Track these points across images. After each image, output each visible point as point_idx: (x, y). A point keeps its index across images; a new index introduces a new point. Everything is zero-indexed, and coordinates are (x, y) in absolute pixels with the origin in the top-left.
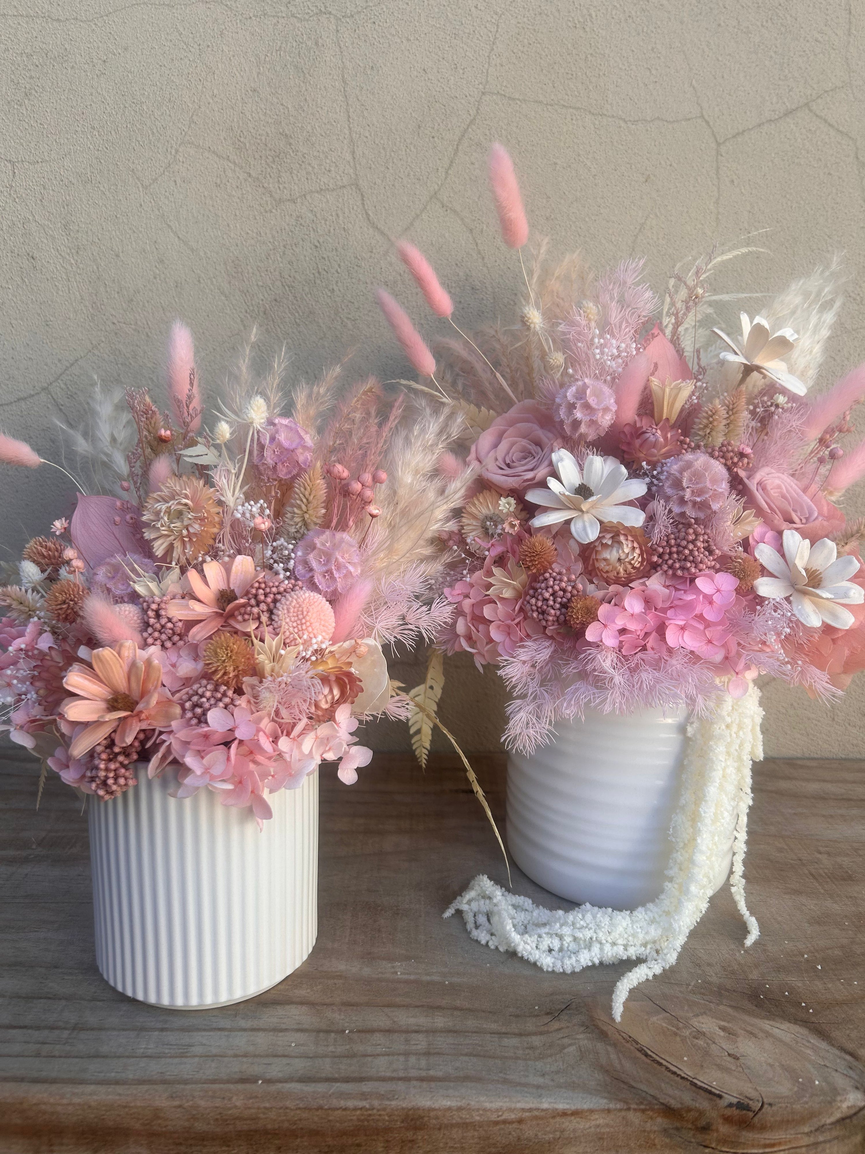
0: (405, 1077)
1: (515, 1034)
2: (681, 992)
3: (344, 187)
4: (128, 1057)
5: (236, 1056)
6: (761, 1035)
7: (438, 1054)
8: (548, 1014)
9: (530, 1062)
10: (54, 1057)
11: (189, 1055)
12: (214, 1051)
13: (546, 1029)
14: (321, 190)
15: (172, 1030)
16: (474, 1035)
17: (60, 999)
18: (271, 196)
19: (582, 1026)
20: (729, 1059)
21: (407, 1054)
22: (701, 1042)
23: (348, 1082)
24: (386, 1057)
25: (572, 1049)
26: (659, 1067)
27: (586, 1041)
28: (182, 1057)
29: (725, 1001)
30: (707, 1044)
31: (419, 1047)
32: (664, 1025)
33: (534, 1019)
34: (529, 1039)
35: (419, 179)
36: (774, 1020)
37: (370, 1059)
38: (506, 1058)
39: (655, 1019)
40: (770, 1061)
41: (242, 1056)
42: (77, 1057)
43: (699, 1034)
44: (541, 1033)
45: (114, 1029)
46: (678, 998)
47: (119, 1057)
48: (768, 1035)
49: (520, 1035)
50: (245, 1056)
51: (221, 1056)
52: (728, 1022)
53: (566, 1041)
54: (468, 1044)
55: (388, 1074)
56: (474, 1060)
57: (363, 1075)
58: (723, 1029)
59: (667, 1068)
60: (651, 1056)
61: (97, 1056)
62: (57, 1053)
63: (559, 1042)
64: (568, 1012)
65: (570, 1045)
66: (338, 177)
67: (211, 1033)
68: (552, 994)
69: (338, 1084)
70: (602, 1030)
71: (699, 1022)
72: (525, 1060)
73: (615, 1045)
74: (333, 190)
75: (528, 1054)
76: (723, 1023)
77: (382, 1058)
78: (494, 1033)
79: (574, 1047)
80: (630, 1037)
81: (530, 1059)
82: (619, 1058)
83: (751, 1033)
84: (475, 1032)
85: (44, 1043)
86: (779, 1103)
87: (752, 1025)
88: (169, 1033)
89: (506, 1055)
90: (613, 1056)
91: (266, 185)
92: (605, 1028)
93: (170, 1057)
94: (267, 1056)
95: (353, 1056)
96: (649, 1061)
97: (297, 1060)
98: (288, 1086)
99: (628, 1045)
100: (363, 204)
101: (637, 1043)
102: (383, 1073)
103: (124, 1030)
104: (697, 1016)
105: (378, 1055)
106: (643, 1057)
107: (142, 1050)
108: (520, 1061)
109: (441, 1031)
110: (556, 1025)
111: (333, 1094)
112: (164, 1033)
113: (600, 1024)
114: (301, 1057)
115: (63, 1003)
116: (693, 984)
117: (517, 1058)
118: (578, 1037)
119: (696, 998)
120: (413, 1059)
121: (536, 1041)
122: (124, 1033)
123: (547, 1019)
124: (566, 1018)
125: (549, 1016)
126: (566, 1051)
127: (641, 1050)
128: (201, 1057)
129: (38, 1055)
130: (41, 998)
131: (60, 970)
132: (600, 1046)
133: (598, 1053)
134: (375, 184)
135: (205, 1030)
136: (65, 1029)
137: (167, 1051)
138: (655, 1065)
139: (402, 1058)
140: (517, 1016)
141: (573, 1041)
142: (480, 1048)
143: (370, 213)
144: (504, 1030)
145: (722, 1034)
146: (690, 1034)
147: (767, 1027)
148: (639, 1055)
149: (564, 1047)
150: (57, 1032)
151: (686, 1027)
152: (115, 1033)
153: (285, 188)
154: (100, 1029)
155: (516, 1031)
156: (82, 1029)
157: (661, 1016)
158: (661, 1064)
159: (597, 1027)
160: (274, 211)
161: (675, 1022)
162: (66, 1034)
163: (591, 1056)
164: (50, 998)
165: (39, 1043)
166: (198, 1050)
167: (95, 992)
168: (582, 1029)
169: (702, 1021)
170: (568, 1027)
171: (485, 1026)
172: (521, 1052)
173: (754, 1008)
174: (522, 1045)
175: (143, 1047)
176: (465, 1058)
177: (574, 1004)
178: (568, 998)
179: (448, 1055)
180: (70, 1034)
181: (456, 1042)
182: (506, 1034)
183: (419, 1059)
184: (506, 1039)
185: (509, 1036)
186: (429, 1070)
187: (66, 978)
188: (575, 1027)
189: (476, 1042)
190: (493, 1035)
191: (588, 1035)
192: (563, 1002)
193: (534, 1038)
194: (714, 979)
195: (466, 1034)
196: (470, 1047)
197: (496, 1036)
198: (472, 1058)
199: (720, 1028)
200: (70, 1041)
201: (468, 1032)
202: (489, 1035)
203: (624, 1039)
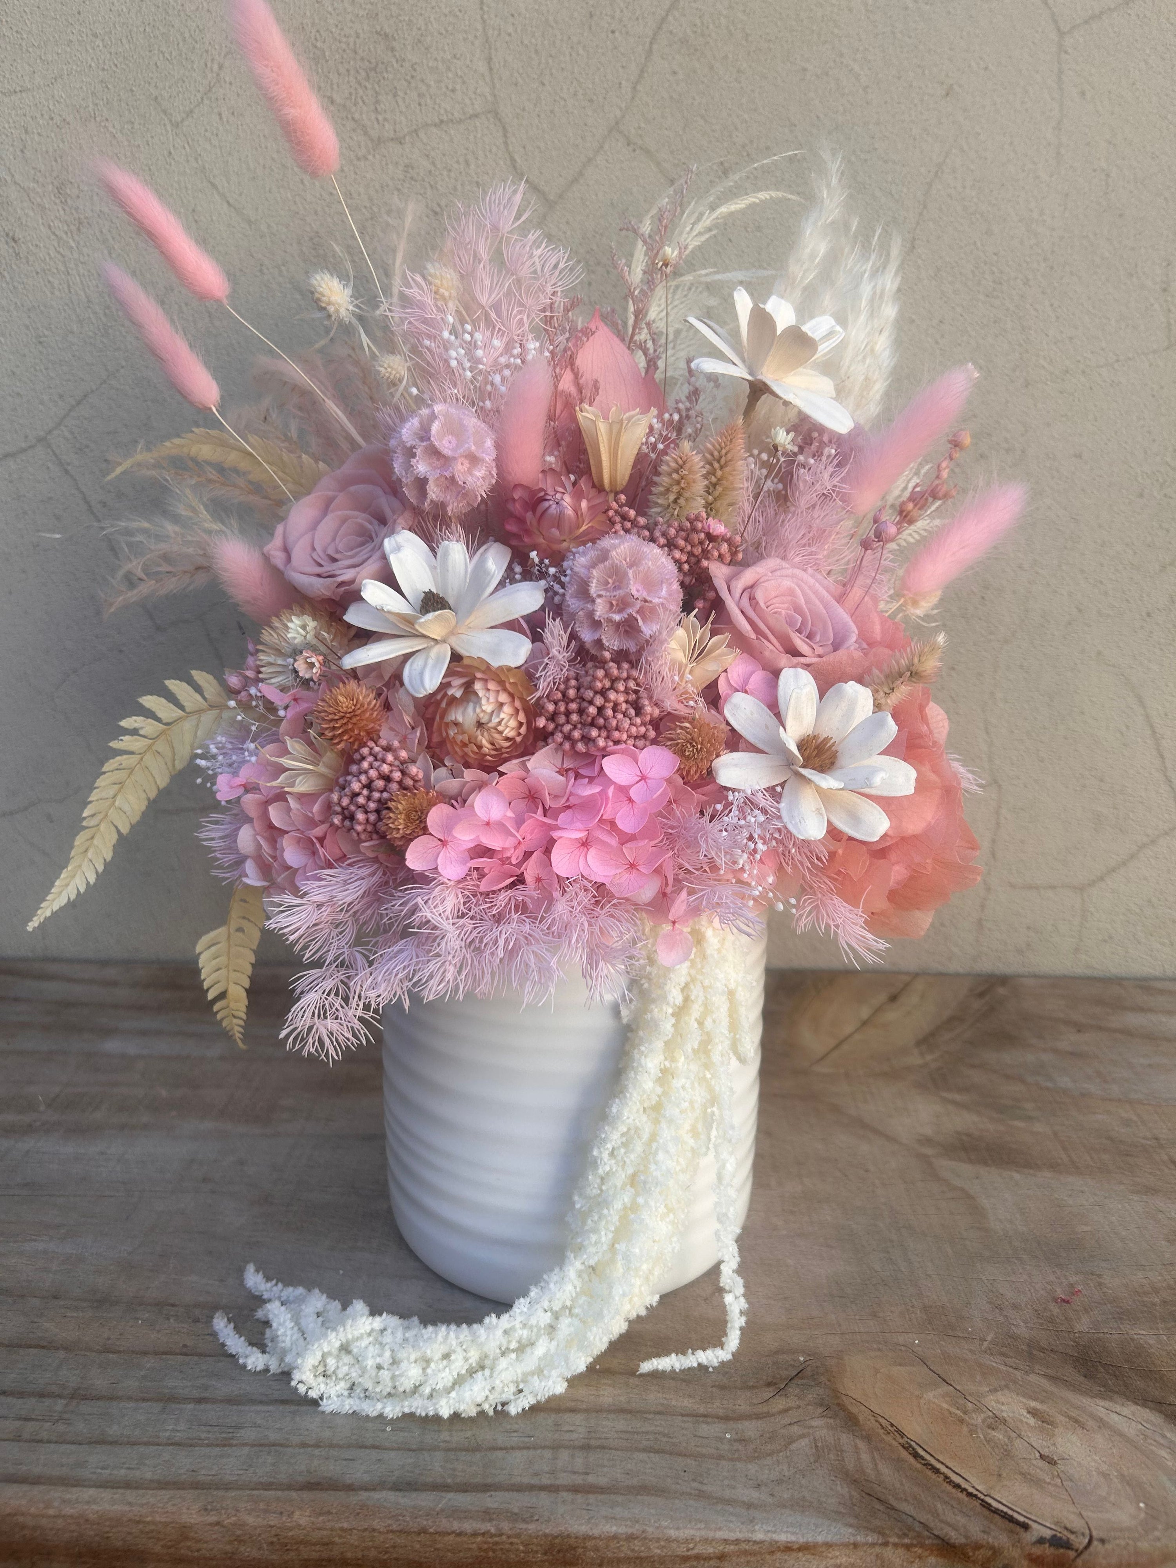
0: (551, 1486)
1: (718, 1417)
2: (971, 1351)
3: (476, 116)
4: (147, 1444)
5: (304, 1445)
6: (1091, 1423)
7: (603, 1447)
8: (769, 1384)
9: (739, 1465)
10: (40, 1441)
11: (235, 1442)
12: (273, 1436)
13: (765, 1410)
14: (442, 121)
15: (214, 1401)
16: (658, 1417)
17: (58, 1349)
18: (366, 133)
19: (821, 1405)
20: (1041, 1463)
21: (556, 1447)
22: (998, 1435)
23: (466, 1491)
24: (525, 1452)
25: (803, 1443)
26: (934, 1476)
27: (825, 1431)
28: (225, 1446)
29: (1037, 1367)
30: (1009, 1438)
31: (575, 1436)
32: (945, 1406)
33: (748, 1393)
34: (739, 1426)
35: (591, 101)
36: (1111, 1399)
37: (500, 1454)
38: (703, 1456)
39: (930, 1395)
40: (1104, 1468)
41: (312, 1446)
42: (73, 1443)
43: (997, 1421)
44: (758, 1417)
45: (130, 1398)
46: (966, 1361)
47: (134, 1444)
48: (1102, 1424)
49: (726, 1418)
50: (317, 1446)
51: (281, 1445)
52: (1042, 1402)
53: (795, 1429)
54: (647, 1433)
55: (526, 1480)
56: (656, 1458)
57: (489, 1481)
58: (1033, 1413)
59: (946, 1477)
60: (922, 1458)
61: (101, 1441)
62: (44, 1435)
63: (783, 1431)
64: (800, 1382)
65: (802, 1436)
66: (467, 101)
67: (271, 1408)
68: (777, 1353)
69: (451, 1495)
70: (850, 1413)
71: (998, 1402)
72: (732, 1460)
73: (868, 1438)
74: (460, 121)
75: (737, 1450)
76: (1033, 1404)
77: (518, 1454)
78: (687, 1415)
79: (807, 1440)
80: (893, 1426)
81: (739, 1459)
82: (873, 1458)
83: (1077, 1421)
84: (659, 1413)
85: (27, 1419)
86: (1115, 1538)
87: (1077, 1408)
88: (209, 1406)
89: (704, 1451)
90: (865, 1457)
91: (357, 116)
92: (854, 1410)
93: (208, 1445)
94: (349, 1446)
95: (477, 1449)
96: (919, 1466)
97: (393, 1454)
98: (376, 1495)
99: (888, 1439)
100: (506, 143)
101: (902, 1435)
102: (518, 1479)
103: (144, 1400)
104: (994, 1390)
105: (512, 1448)
106: (911, 1459)
107: (167, 1434)
108: (724, 1463)
109: (610, 1411)
110: (780, 1403)
111: (442, 1510)
112: (202, 1406)
113: (847, 1402)
114: (399, 1449)
115: (61, 1354)
116: (989, 1338)
117: (720, 1457)
118: (815, 1423)
119: (994, 1362)
120: (564, 1455)
121: (751, 1428)
122: (144, 1405)
123: (767, 1393)
124: (797, 1391)
125: (771, 1389)
126: (794, 1446)
127: (907, 1447)
128: (253, 1446)
129: (17, 1439)
130: (30, 1347)
131: (62, 1303)
132: (845, 1439)
133: (842, 1451)
134: (524, 110)
135: (261, 1402)
136: (60, 1396)
137: (203, 1436)
138: (929, 1473)
139: (548, 1454)
140: (722, 1388)
141: (806, 1431)
142: (665, 1439)
143: (517, 157)
144: (702, 1410)
145: (1032, 1421)
146: (983, 1421)
147: (1101, 1412)
148: (904, 1454)
149: (791, 1440)
150: (48, 1402)
151: (977, 1410)
152: (132, 1404)
153: (385, 119)
154: (111, 1398)
155: (721, 1412)
156: (85, 1398)
157: (940, 1391)
158: (937, 1471)
159: (842, 1406)
160: (370, 157)
161: (961, 1401)
162: (60, 1404)
163: (832, 1456)
164: (43, 1347)
165: (19, 1419)
166: (248, 1434)
167: (109, 1339)
168: (820, 1410)
169: (1003, 1399)
170: (799, 1407)
171: (674, 1403)
172: (726, 1447)
173: (1082, 1379)
174: (728, 1436)
175: (170, 1428)
176: (643, 1456)
177: (809, 1369)
178: (802, 1359)
179: (616, 1449)
180: (66, 1405)
181: (630, 1429)
182: (705, 1416)
183: (573, 1456)
184: (704, 1426)
185: (709, 1420)
186: (587, 1474)
187: (69, 1314)
188: (810, 1407)
189: (660, 1429)
190: (685, 1419)
191: (829, 1420)
192: (793, 1366)
193: (746, 1423)
194: (1022, 1331)
195: (647, 1415)
196: (651, 1437)
197: (690, 1419)
198: (652, 1455)
199: (1029, 1412)
200: (66, 1416)
201: (649, 1412)
202: (680, 1418)
203: (883, 1429)
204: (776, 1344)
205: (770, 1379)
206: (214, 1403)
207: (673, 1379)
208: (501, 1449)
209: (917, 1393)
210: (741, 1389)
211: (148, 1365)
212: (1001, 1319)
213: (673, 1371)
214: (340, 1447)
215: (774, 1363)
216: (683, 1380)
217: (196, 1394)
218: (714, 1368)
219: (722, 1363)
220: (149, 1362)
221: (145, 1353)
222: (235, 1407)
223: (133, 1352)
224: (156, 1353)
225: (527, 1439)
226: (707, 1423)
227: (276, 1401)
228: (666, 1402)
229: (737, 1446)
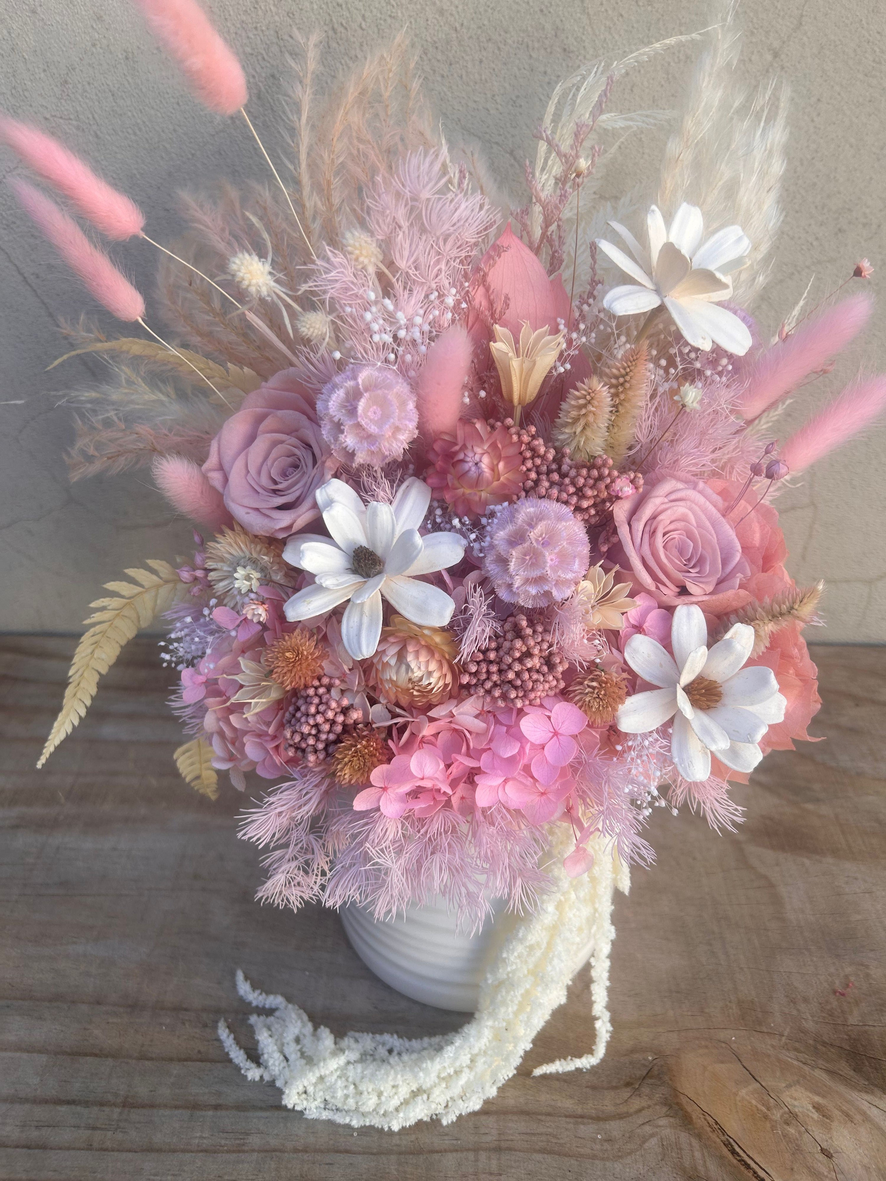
1: (592, 1118)
2: (773, 1046)
4: (184, 1151)
5: (296, 1151)
6: (858, 1118)
7: (509, 1149)
8: (628, 1084)
9: (608, 1164)
10: (106, 1150)
11: (246, 1148)
12: (274, 1142)
13: (625, 1109)
15: (227, 1108)
16: (548, 1118)
17: (107, 1056)
19: (665, 1104)
20: (821, 1157)
21: (476, 1150)
22: (792, 1130)
24: (454, 1154)
25: (654, 1141)
26: (746, 1172)
27: (668, 1130)
28: (239, 1151)
29: (820, 1062)
30: (800, 1132)
31: (489, 1138)
32: (754, 1102)
33: (613, 1094)
34: (607, 1126)
36: (872, 1093)
37: (436, 1156)
38: (582, 1156)
39: (743, 1092)
40: (866, 1161)
41: (302, 1151)
42: (130, 1151)
43: (792, 1117)
44: (621, 1117)
45: (166, 1106)
46: (769, 1056)
47: (174, 1151)
48: (866, 1118)
49: (598, 1119)
50: (305, 1151)
51: (281, 1151)
52: (823, 1097)
53: (648, 1129)
54: (541, 1134)
56: (549, 1158)
58: (817, 1107)
59: (755, 1172)
60: (739, 1155)
61: (150, 1149)
62: (108, 1144)
63: (639, 1130)
64: (650, 1081)
65: (652, 1136)
68: (633, 1051)
70: (686, 1112)
71: (792, 1097)
72: (603, 1159)
73: (699, 1136)
75: (606, 1150)
76: (817, 1099)
77: (450, 1156)
78: (569, 1116)
79: (655, 1139)
80: (717, 1123)
81: (608, 1159)
82: (703, 1154)
83: (847, 1115)
84: (549, 1114)
85: (94, 1128)
87: (847, 1102)
88: (224, 1113)
89: (582, 1151)
90: (698, 1155)
92: (689, 1108)
93: (228, 1152)
94: (328, 1151)
95: (420, 1152)
96: (735, 1161)
97: (360, 1158)
99: (713, 1136)
101: (724, 1132)
103: (176, 1107)
104: (789, 1086)
105: (446, 1151)
106: (730, 1156)
107: (197, 1141)
108: (597, 1162)
109: (513, 1113)
110: (637, 1103)
112: (219, 1113)
113: (684, 1100)
114: (364, 1153)
115: (110, 1062)
116: (786, 1033)
117: (594, 1157)
118: (660, 1122)
119: (789, 1057)
120: (483, 1156)
121: (615, 1128)
122: (177, 1112)
123: (626, 1093)
124: (648, 1091)
125: (629, 1089)
126: (647, 1145)
127: (727, 1144)
128: (259, 1151)
129: (89, 1148)
130: (86, 1055)
131: (104, 1009)
132: (684, 1137)
133: (681, 1149)
135: (261, 1109)
136: (115, 1105)
137: (223, 1142)
138: (742, 1168)
139: (471, 1156)
140: (594, 1088)
141: (655, 1130)
142: (554, 1140)
144: (580, 1111)
145: (816, 1116)
146: (782, 1116)
147: (865, 1106)
148: (725, 1151)
149: (645, 1140)
150: (107, 1110)
151: (778, 1106)
152: (167, 1112)
154: (152, 1106)
155: (593, 1113)
156: (133, 1106)
157: (750, 1088)
158: (748, 1167)
159: (680, 1106)
161: (766, 1098)
162: (116, 1113)
163: (674, 1154)
164: (96, 1055)
165: (89, 1128)
166: (255, 1141)
167: (143, 1045)
168: (664, 1109)
169: (795, 1095)
170: (649, 1107)
171: (559, 1104)
172: (598, 1147)
173: (852, 1073)
174: (599, 1137)
175: (198, 1135)
176: (538, 1157)
177: (656, 1068)
178: (650, 1058)
179: (520, 1151)
180: (121, 1114)
181: (529, 1131)
182: (582, 1117)
183: (489, 1158)
184: (582, 1127)
185: (586, 1120)
186: (501, 1175)
187: (110, 1021)
188: (657, 1107)
189: (549, 1130)
190: (568, 1120)
191: (672, 1120)
192: (644, 1065)
193: (612, 1123)
194: (810, 1025)
195: (539, 1117)
196: (544, 1138)
197: (572, 1120)
198: (546, 1156)
199: (814, 1107)
200: (121, 1124)
201: (541, 1114)
202: (564, 1119)
203: (710, 1126)
204: (631, 1043)
205: (628, 1079)
206: (227, 1109)
207: (558, 1080)
208: (437, 1152)
209: (734, 1090)
210: (607, 1089)
211: (175, 1072)
212: (795, 1012)
213: (558, 1073)
214: (322, 1152)
215: (631, 1063)
216: (565, 1081)
217: (213, 1101)
218: (587, 1069)
219: (593, 1067)
220: (176, 1069)
221: (171, 1060)
222: (242, 1113)
223: (163, 1059)
224: (180, 1060)
225: (455, 1142)
226: (584, 1124)
227: (272, 1106)
228: (553, 1103)
229: (607, 1146)
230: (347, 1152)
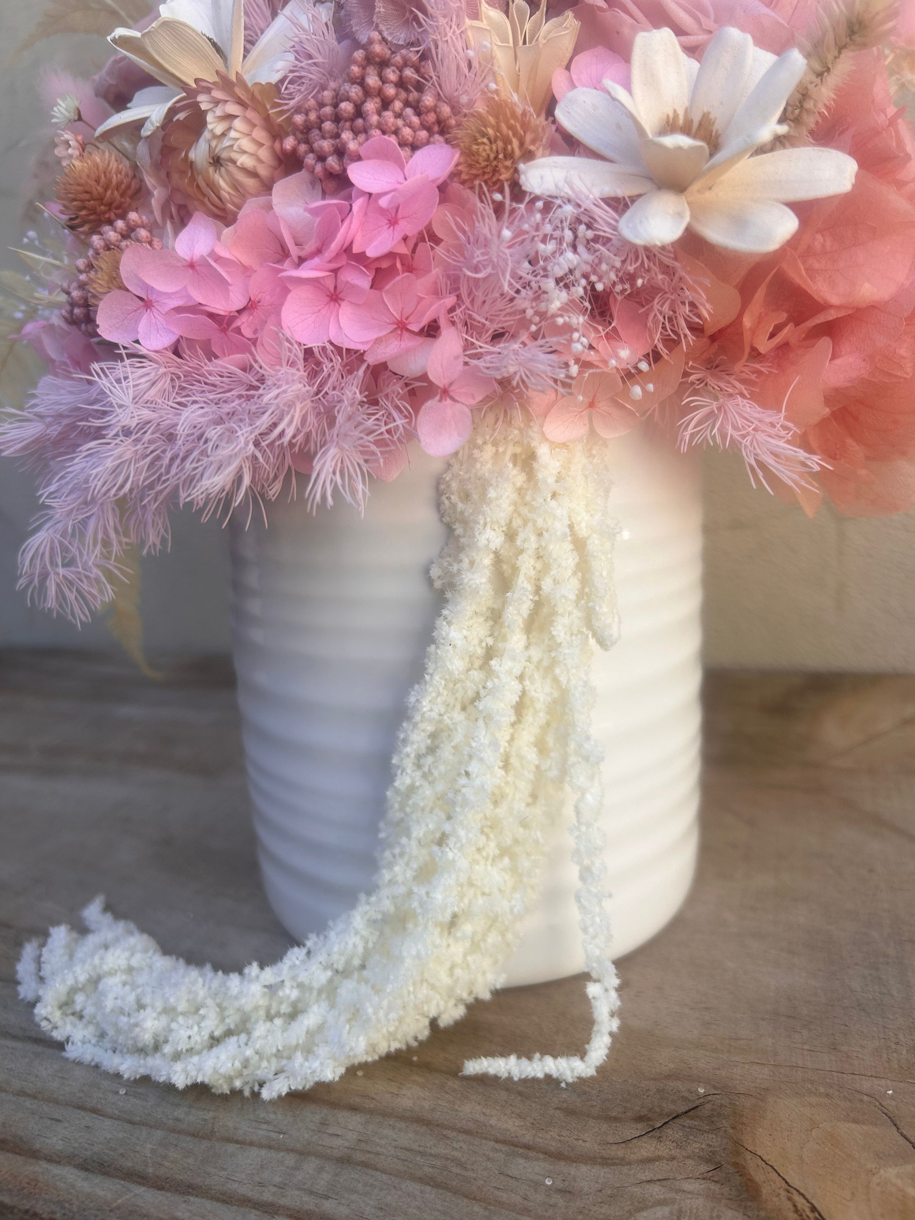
0: (272, 1205)
1: (546, 1153)
7: (366, 1165)
8: (640, 1119)
13: (620, 1153)
16: (462, 1137)
19: (708, 1161)
21: (305, 1153)
23: (161, 1188)
24: (264, 1152)
25: (661, 1212)
27: (701, 1201)
31: (338, 1142)
33: (605, 1126)
34: (572, 1170)
37: (231, 1148)
38: (500, 1204)
39: (890, 1173)
44: (605, 1162)
49: (557, 1156)
53: (656, 1191)
54: (436, 1156)
55: (246, 1190)
56: (431, 1194)
57: (198, 1181)
63: (637, 1190)
64: (688, 1122)
65: (661, 1203)
68: (669, 1077)
69: (140, 1190)
70: (751, 1180)
77: (254, 1152)
78: (504, 1142)
79: (666, 1210)
80: (814, 1209)
84: (466, 1132)
89: (504, 1196)
92: (759, 1177)
94: (67, 1104)
95: (209, 1136)
98: (56, 1170)
102: (235, 1186)
105: (251, 1144)
109: (402, 1118)
110: (646, 1148)
111: (118, 1208)
113: (751, 1163)
118: (687, 1186)
120: (311, 1165)
121: (588, 1176)
123: (631, 1130)
124: (678, 1135)
125: (640, 1126)
139: (290, 1160)
140: (570, 1112)
141: (672, 1195)
142: (456, 1170)
144: (527, 1137)
149: (643, 1205)
155: (553, 1146)
159: (740, 1169)
168: (704, 1168)
170: (673, 1158)
171: (493, 1122)
172: (539, 1197)
174: (549, 1182)
176: (414, 1187)
177: (708, 1106)
178: (701, 1091)
179: (384, 1171)
181: (415, 1147)
182: (527, 1147)
183: (321, 1169)
184: (521, 1161)
185: (531, 1154)
186: (327, 1198)
188: (690, 1162)
189: (456, 1154)
190: (498, 1146)
191: (713, 1186)
192: (685, 1099)
193: (584, 1168)
195: (448, 1133)
196: (438, 1163)
197: (505, 1148)
198: (428, 1189)
201: (453, 1129)
202: (492, 1143)
203: (796, 1211)
204: (672, 1066)
205: (644, 1112)
207: (507, 1090)
208: (237, 1142)
209: (870, 1166)
210: (597, 1118)
213: (510, 1079)
214: (57, 1102)
215: (658, 1091)
216: (520, 1094)
218: (567, 1084)
219: (582, 1081)
225: (274, 1135)
226: (527, 1158)
228: (482, 1118)
229: (559, 1200)
230: (94, 1111)
